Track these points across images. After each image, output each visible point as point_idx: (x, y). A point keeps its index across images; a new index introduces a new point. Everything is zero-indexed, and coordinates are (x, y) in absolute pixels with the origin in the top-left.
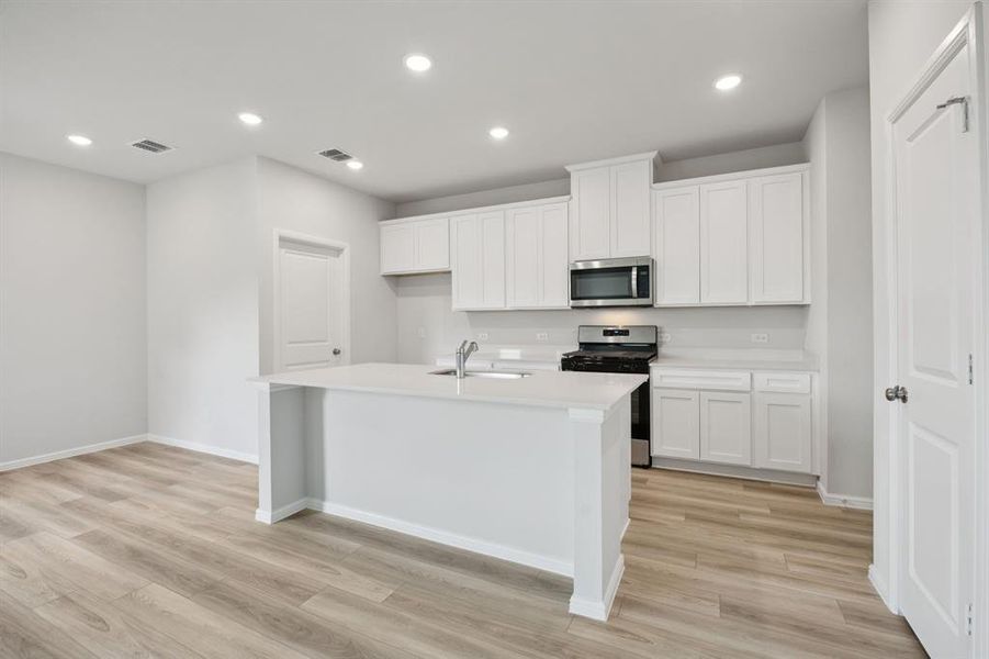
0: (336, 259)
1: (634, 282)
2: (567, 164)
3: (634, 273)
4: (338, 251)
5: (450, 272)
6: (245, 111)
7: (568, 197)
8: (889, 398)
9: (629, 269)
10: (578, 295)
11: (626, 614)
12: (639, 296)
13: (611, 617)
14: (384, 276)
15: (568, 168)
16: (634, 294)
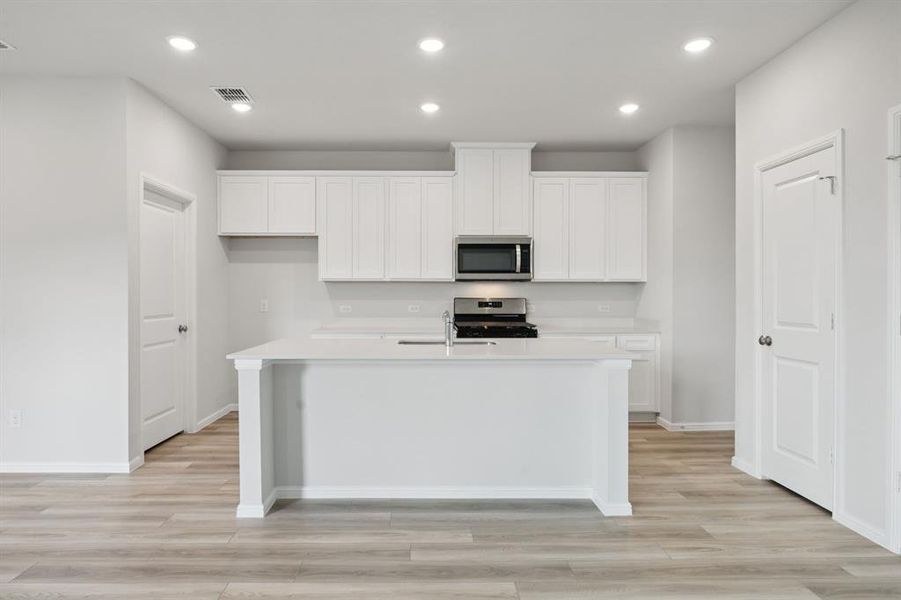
0: (181, 213)
1: (519, 259)
2: (454, 141)
3: (518, 250)
4: (184, 204)
5: (317, 237)
6: (176, 34)
7: (453, 173)
8: (761, 343)
9: (513, 247)
10: (465, 268)
11: (640, 509)
12: (522, 271)
13: (633, 512)
14: (220, 236)
15: (454, 144)
16: (518, 269)
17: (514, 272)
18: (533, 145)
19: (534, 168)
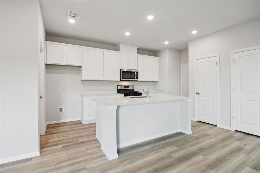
2: (120, 43)
3: (136, 73)
5: (81, 67)
7: (120, 52)
13: (192, 133)
14: (46, 64)
16: (136, 78)
17: (135, 79)
18: (138, 48)
19: (138, 53)
